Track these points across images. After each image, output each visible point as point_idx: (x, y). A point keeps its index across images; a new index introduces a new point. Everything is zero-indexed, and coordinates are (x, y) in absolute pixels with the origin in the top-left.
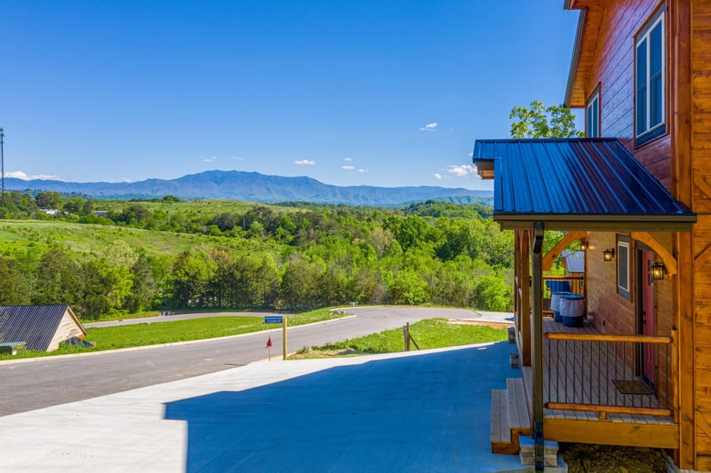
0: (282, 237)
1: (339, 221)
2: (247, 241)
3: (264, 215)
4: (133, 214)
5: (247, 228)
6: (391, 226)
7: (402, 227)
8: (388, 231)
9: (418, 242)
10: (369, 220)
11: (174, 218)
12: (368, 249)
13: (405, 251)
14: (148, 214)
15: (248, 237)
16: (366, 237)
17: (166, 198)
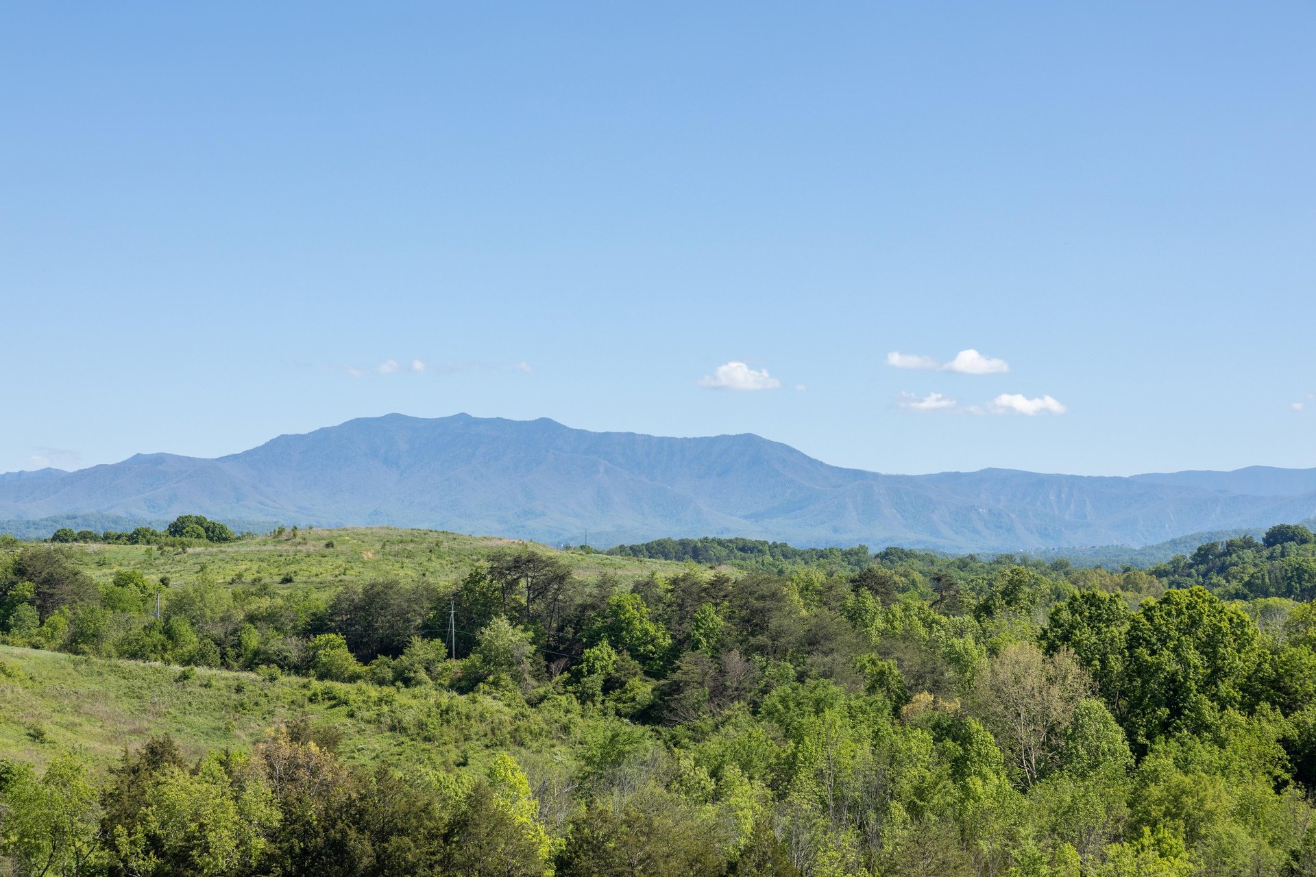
0: (610, 685)
1: (855, 616)
2: (461, 701)
3: (537, 591)
4: (26, 588)
5: (462, 648)
6: (1086, 635)
7: (1134, 640)
8: (1067, 659)
9: (1209, 711)
10: (985, 610)
11: (180, 605)
12: (965, 739)
13: (1140, 752)
14: (82, 589)
15: (466, 685)
16: (967, 687)
17: (177, 529)
